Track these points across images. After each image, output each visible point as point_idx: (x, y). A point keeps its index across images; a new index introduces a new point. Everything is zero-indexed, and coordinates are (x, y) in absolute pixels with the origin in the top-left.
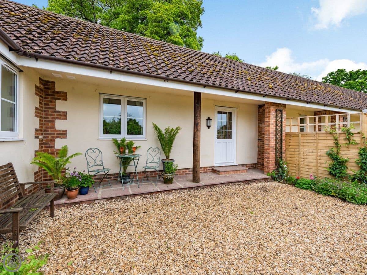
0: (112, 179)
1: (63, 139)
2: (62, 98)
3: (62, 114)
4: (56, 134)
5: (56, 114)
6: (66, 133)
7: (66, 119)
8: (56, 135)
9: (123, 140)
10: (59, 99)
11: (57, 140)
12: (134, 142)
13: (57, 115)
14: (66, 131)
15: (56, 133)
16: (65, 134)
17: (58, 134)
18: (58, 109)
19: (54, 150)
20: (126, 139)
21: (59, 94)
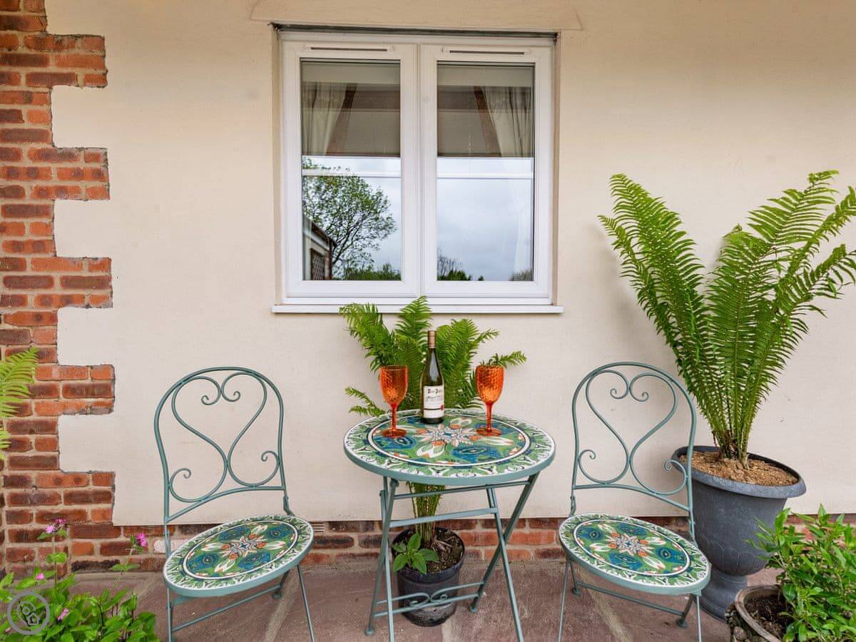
0: (357, 549)
1: (94, 311)
2: (80, 73)
3: (81, 164)
4: (57, 282)
5: (54, 166)
6: (110, 279)
7: (104, 194)
8: (57, 290)
9: (414, 316)
10: (68, 79)
11: (66, 315)
12: (481, 326)
13: (62, 175)
14: (105, 264)
15: (57, 275)
16: (104, 283)
17: (67, 282)
18: (64, 137)
19: (55, 374)
20: (434, 305)
21: (64, 54)
